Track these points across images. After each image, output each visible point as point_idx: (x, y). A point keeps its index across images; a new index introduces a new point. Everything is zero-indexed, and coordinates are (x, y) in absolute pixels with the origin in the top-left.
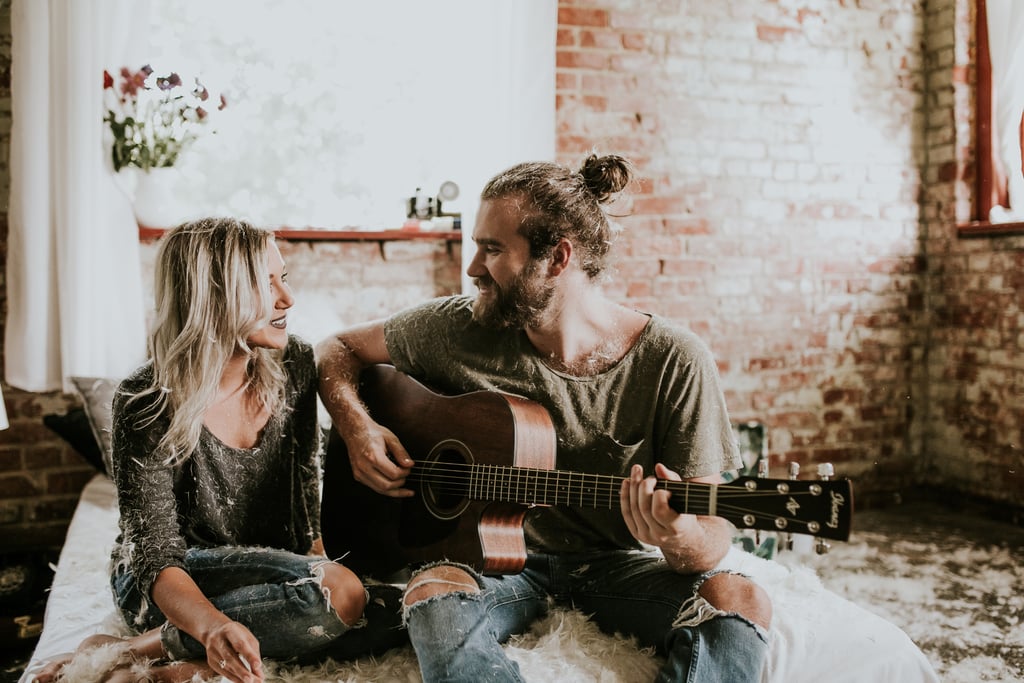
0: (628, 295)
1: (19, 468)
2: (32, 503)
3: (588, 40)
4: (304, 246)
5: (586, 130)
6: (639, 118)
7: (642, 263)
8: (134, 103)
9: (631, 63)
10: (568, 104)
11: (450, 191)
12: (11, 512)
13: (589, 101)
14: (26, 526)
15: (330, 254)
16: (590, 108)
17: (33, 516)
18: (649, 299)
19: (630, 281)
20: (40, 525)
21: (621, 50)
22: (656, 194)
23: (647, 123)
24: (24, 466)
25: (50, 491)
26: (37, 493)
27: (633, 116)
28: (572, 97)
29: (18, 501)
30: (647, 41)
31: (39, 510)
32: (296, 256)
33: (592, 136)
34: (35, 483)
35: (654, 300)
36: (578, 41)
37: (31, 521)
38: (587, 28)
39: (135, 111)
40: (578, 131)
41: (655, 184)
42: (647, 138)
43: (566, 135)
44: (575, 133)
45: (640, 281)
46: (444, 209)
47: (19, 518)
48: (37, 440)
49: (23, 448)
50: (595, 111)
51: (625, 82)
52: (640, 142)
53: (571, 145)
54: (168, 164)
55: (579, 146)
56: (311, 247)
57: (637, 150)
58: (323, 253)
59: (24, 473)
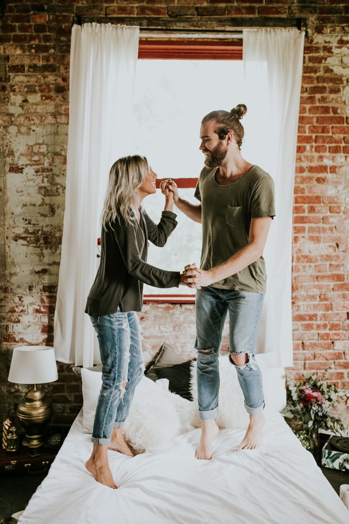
0: (330, 329)
1: (64, 392)
2: (68, 406)
3: (312, 210)
4: (178, 306)
5: (310, 252)
6: (338, 245)
7: (337, 314)
9: (334, 220)
10: (301, 240)
12: (61, 409)
13: (312, 238)
14: (66, 415)
15: (189, 309)
16: (312, 242)
17: (68, 411)
18: (341, 331)
19: (331, 322)
20: (71, 415)
21: (329, 214)
22: (346, 281)
23: (342, 248)
24: (66, 391)
25: (75, 402)
26: (70, 402)
27: (335, 245)
28: (303, 237)
29: (63, 405)
30: (343, 209)
31: (70, 409)
32: (174, 310)
33: (313, 255)
34: (70, 399)
35: (344, 332)
36: (307, 211)
37: (67, 413)
38: (311, 205)
40: (306, 253)
41: (345, 277)
42: (341, 254)
43: (300, 255)
44: (303, 254)
45: (336, 323)
47: (63, 412)
48: (71, 381)
49: (65, 384)
50: (315, 243)
51: (331, 229)
52: (338, 257)
53: (302, 259)
55: (306, 260)
56: (181, 306)
57: (336, 261)
58: (186, 309)
59: (66, 394)
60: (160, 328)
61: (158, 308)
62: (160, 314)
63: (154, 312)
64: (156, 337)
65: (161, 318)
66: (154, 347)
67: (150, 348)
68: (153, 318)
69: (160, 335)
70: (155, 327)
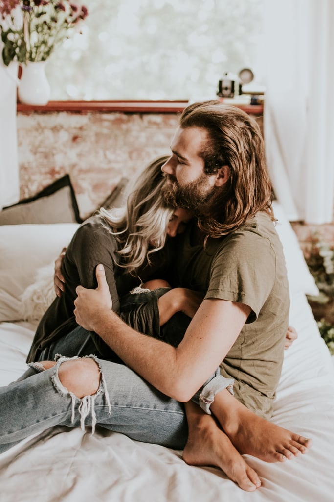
4: (136, 117)
8: (12, 19)
11: (246, 75)
15: (155, 123)
32: (130, 124)
39: (13, 24)
46: (244, 89)
54: (43, 59)
56: (141, 117)
58: (150, 122)
60: (105, 156)
61: (102, 120)
62: (105, 131)
63: (95, 128)
64: (100, 170)
65: (107, 137)
66: (96, 187)
67: (90, 188)
68: (93, 139)
69: (104, 166)
70: (97, 153)
